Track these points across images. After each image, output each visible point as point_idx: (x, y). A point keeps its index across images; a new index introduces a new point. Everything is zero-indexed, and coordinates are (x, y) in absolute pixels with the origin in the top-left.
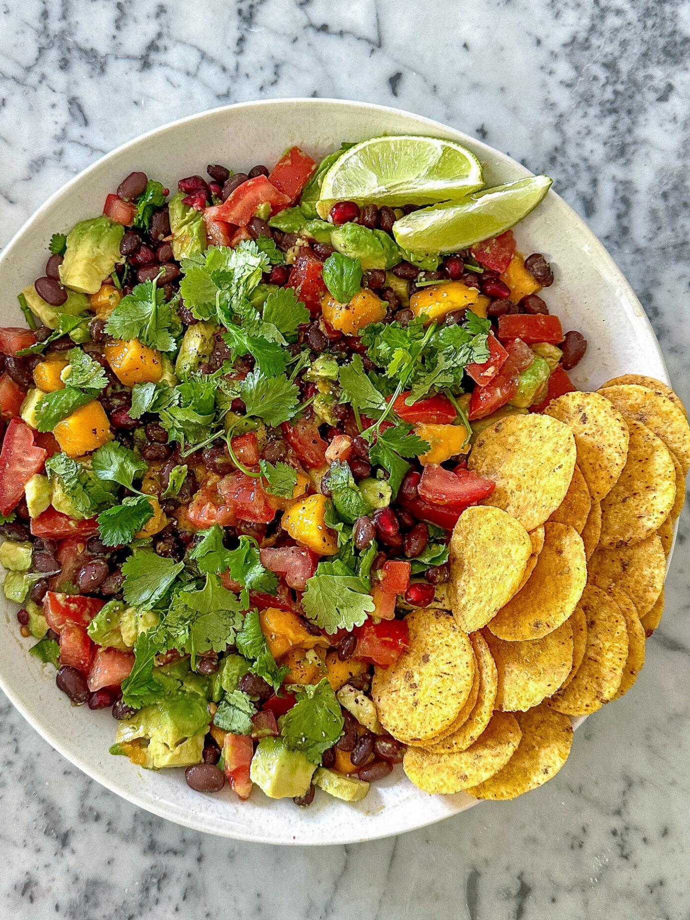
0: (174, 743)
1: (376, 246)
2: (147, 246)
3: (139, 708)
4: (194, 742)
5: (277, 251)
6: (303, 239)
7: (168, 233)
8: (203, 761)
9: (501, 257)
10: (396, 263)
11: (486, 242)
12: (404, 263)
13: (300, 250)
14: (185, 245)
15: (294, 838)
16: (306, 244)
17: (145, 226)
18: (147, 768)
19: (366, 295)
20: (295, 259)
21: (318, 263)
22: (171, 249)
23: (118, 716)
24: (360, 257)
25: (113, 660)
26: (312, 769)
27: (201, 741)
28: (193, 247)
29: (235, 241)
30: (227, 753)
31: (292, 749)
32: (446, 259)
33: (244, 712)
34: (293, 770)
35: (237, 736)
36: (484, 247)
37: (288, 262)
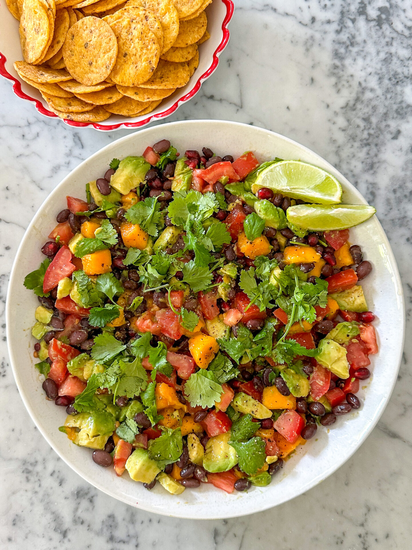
0: (92, 435)
1: (275, 216)
2: (160, 179)
3: (80, 412)
4: (103, 437)
5: (225, 203)
6: (240, 201)
7: (172, 175)
8: (104, 449)
9: (339, 242)
10: (284, 228)
11: (333, 231)
12: (287, 229)
13: (237, 205)
14: (179, 184)
15: (137, 503)
16: (241, 204)
17: (161, 168)
18: (75, 443)
19: (263, 239)
20: (232, 209)
21: (243, 215)
22: (171, 184)
23: (68, 412)
24: (266, 219)
25: (75, 383)
26: (158, 471)
27: (106, 439)
28: (182, 187)
29: (205, 190)
30: (117, 450)
31: (152, 458)
32: (310, 234)
33: (133, 431)
34: (148, 468)
35: (125, 443)
36: (331, 233)
37: (228, 210)
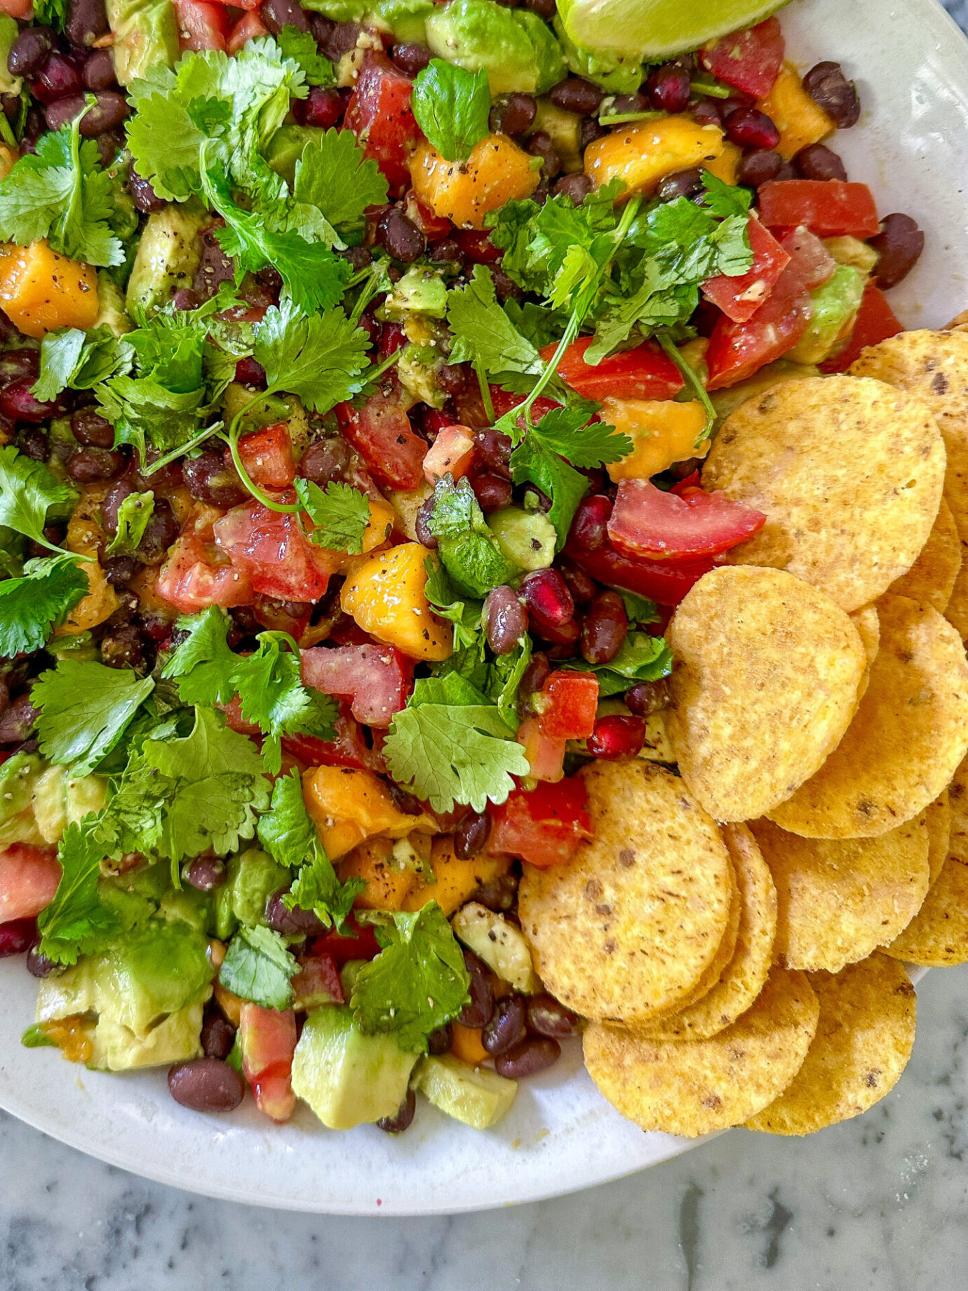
0: (144, 1027)
1: (518, 42)
2: (63, 58)
3: (73, 963)
4: (183, 1019)
5: (320, 59)
6: (371, 34)
7: (104, 28)
8: (201, 1053)
9: (763, 66)
10: (557, 80)
11: (733, 38)
12: (571, 77)
13: (366, 56)
14: (137, 52)
15: (379, 1202)
16: (378, 45)
17: (56, 19)
18: (93, 1069)
19: (499, 143)
20: (355, 75)
21: (402, 81)
22: (110, 63)
23: (41, 970)
24: (486, 69)
25: (21, 870)
26: (409, 1063)
27: (196, 1016)
28: (152, 56)
29: (235, 41)
30: (246, 1040)
31: (371, 1030)
32: (655, 70)
33: (278, 965)
34: (374, 1070)
35: (265, 1011)
36: (727, 47)
37: (342, 81)
